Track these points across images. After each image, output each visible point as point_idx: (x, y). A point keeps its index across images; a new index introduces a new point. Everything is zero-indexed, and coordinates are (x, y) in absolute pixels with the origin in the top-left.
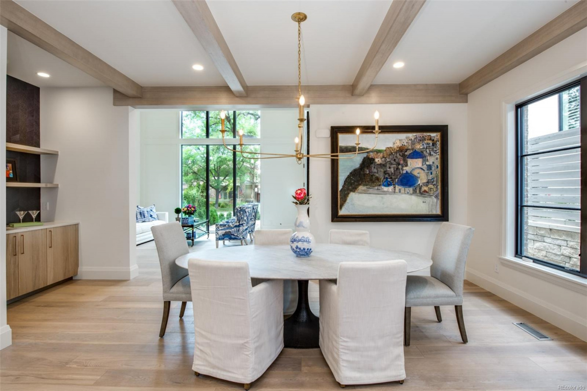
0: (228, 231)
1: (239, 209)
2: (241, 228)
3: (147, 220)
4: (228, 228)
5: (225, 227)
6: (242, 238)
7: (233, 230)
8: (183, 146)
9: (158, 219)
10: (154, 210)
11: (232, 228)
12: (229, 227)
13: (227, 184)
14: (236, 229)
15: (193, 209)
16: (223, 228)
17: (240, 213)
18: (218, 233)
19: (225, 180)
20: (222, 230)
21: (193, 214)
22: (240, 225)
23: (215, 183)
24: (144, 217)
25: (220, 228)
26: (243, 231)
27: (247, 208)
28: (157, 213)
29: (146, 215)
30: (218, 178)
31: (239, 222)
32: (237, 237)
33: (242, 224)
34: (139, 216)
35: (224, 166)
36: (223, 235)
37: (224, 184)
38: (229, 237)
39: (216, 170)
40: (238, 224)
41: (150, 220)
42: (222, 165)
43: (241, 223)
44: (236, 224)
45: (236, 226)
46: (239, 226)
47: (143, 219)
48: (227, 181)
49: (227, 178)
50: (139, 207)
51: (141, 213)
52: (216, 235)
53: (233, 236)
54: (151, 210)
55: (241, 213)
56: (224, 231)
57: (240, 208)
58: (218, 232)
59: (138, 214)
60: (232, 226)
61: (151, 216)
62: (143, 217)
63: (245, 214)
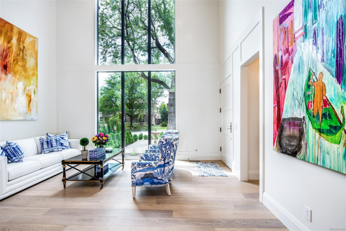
0: (148, 172)
1: (165, 142)
2: (166, 168)
3: (56, 150)
4: (148, 169)
5: (145, 168)
6: (167, 181)
7: (156, 171)
8: (99, 73)
9: (71, 147)
10: (66, 138)
11: (154, 169)
12: (151, 167)
13: (138, 113)
14: (161, 170)
15: (104, 138)
16: (142, 169)
17: (165, 147)
18: (135, 176)
19: (136, 111)
20: (140, 171)
21: (105, 144)
22: (165, 163)
23: (130, 113)
24: (52, 147)
25: (138, 169)
26: (169, 172)
27: (174, 140)
28: (69, 140)
29: (54, 144)
30: (132, 109)
31: (164, 160)
32: (161, 181)
33: (168, 163)
34: (45, 146)
35: (136, 102)
36: (142, 178)
37: (136, 113)
38: (151, 181)
39: (131, 104)
40: (162, 163)
41: (60, 149)
42: (135, 101)
43: (167, 161)
44: (159, 163)
45: (160, 166)
46: (164, 166)
47: (51, 149)
48: (138, 112)
49: (137, 110)
50: (49, 135)
51: (47, 142)
52: (132, 178)
53: (155, 180)
54: (62, 138)
55: (168, 147)
56: (144, 173)
57: (166, 140)
58: (135, 174)
59: (45, 143)
60: (154, 165)
61: (62, 144)
62: (50, 147)
63: (172, 149)
